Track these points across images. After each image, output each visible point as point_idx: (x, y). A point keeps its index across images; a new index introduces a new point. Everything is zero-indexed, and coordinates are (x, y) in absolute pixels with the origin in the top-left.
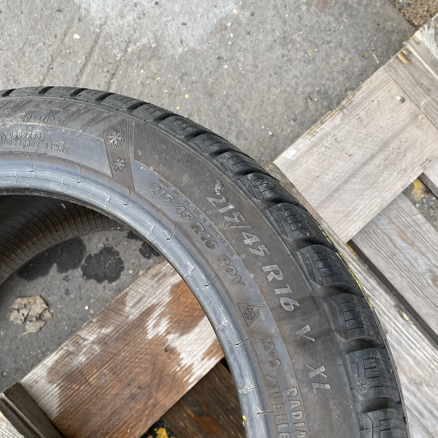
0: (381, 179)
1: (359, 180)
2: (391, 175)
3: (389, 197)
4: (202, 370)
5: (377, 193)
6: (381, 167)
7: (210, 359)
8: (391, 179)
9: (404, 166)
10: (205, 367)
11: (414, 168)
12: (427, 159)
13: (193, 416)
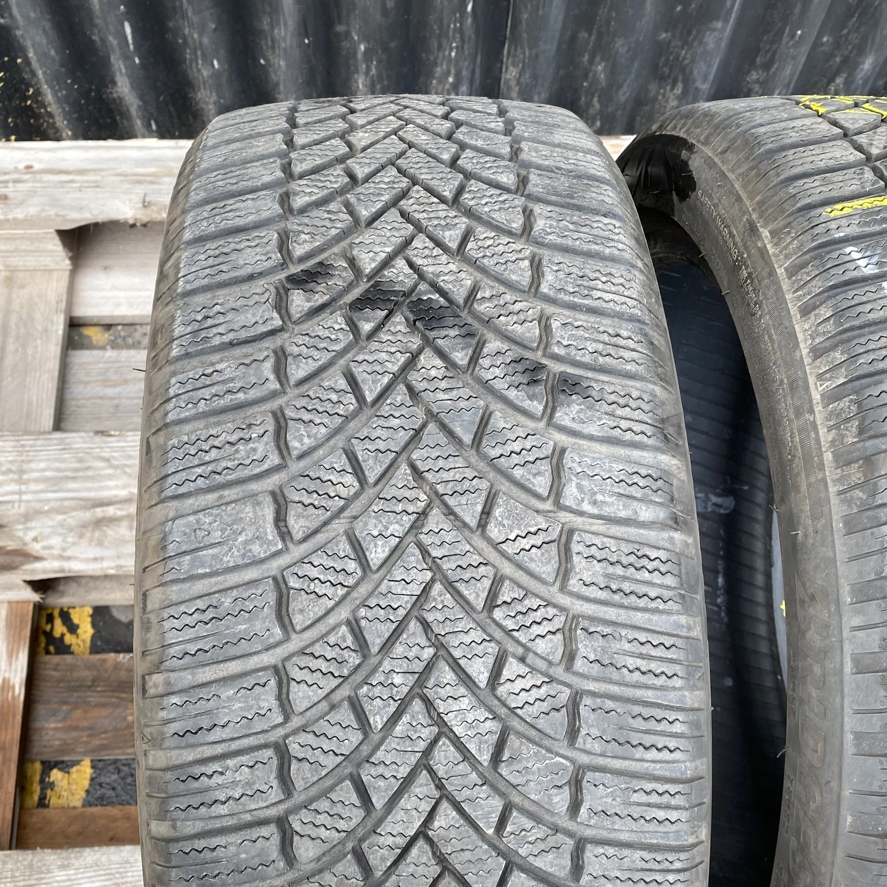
0: (30, 358)
1: (9, 379)
2: (36, 347)
3: (54, 365)
4: (19, 675)
5: (38, 374)
6: (20, 349)
7: (17, 658)
8: (39, 349)
9: (40, 328)
10: (19, 669)
11: (52, 322)
12: (57, 302)
13: (60, 725)
